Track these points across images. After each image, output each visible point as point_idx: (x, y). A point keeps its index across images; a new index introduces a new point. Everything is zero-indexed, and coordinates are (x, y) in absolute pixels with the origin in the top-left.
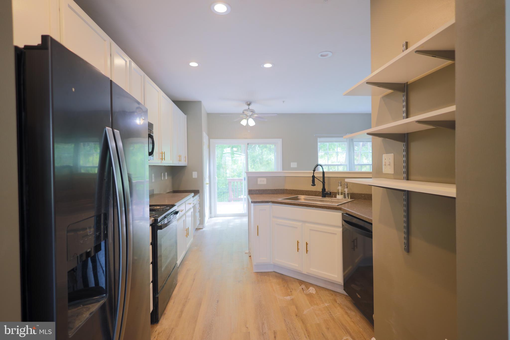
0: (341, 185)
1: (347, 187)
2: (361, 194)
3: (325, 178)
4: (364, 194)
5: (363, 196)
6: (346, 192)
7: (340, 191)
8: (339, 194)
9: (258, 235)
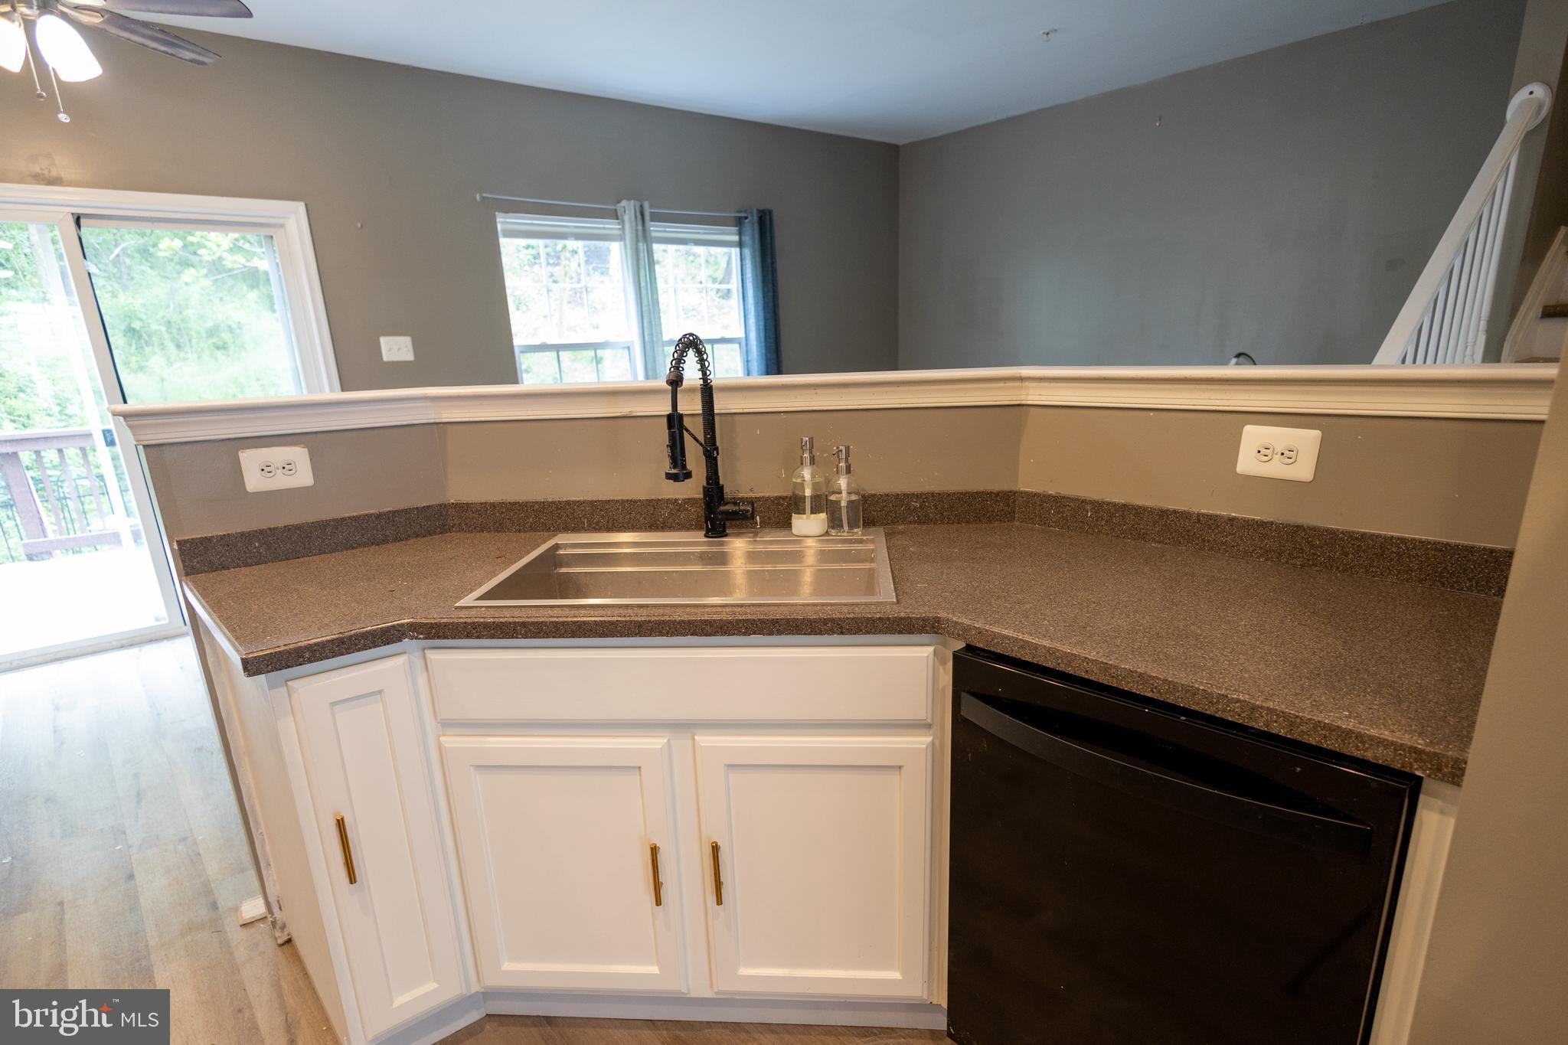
0: (813, 461)
1: (848, 471)
2: (906, 495)
3: (717, 419)
4: (918, 496)
5: (915, 508)
6: (844, 499)
7: (808, 493)
8: (801, 511)
9: (352, 879)
